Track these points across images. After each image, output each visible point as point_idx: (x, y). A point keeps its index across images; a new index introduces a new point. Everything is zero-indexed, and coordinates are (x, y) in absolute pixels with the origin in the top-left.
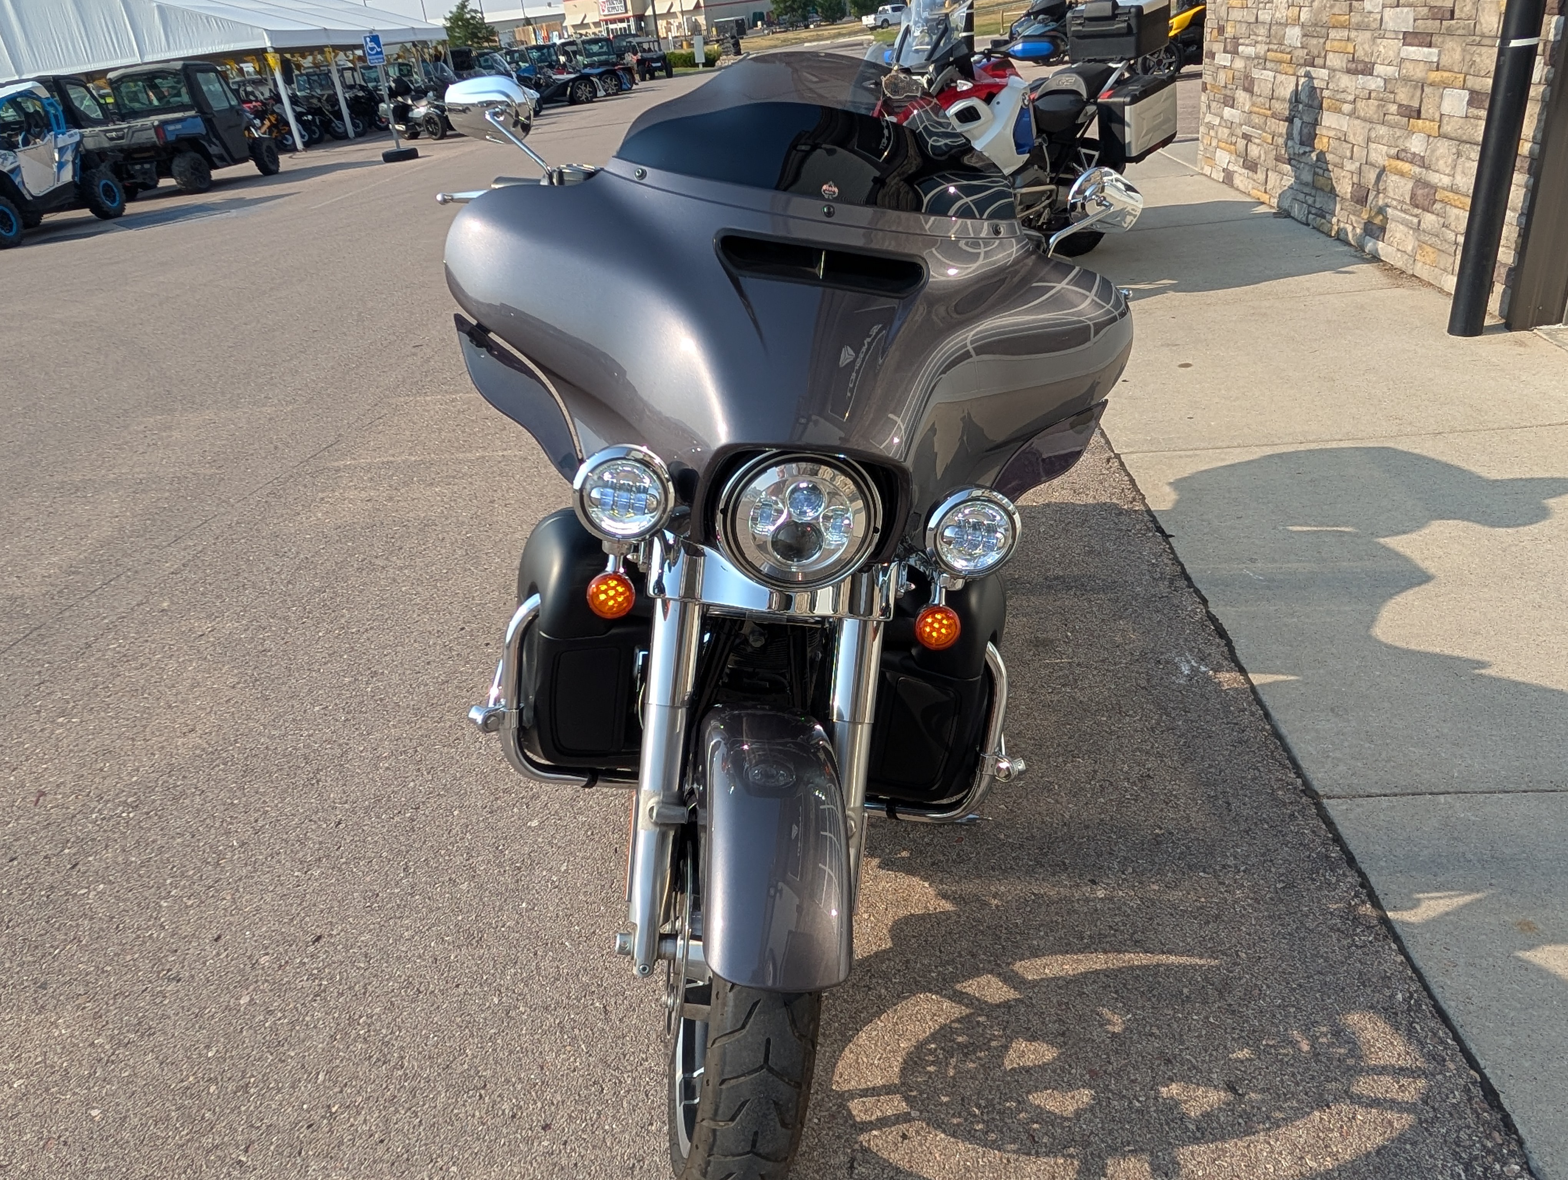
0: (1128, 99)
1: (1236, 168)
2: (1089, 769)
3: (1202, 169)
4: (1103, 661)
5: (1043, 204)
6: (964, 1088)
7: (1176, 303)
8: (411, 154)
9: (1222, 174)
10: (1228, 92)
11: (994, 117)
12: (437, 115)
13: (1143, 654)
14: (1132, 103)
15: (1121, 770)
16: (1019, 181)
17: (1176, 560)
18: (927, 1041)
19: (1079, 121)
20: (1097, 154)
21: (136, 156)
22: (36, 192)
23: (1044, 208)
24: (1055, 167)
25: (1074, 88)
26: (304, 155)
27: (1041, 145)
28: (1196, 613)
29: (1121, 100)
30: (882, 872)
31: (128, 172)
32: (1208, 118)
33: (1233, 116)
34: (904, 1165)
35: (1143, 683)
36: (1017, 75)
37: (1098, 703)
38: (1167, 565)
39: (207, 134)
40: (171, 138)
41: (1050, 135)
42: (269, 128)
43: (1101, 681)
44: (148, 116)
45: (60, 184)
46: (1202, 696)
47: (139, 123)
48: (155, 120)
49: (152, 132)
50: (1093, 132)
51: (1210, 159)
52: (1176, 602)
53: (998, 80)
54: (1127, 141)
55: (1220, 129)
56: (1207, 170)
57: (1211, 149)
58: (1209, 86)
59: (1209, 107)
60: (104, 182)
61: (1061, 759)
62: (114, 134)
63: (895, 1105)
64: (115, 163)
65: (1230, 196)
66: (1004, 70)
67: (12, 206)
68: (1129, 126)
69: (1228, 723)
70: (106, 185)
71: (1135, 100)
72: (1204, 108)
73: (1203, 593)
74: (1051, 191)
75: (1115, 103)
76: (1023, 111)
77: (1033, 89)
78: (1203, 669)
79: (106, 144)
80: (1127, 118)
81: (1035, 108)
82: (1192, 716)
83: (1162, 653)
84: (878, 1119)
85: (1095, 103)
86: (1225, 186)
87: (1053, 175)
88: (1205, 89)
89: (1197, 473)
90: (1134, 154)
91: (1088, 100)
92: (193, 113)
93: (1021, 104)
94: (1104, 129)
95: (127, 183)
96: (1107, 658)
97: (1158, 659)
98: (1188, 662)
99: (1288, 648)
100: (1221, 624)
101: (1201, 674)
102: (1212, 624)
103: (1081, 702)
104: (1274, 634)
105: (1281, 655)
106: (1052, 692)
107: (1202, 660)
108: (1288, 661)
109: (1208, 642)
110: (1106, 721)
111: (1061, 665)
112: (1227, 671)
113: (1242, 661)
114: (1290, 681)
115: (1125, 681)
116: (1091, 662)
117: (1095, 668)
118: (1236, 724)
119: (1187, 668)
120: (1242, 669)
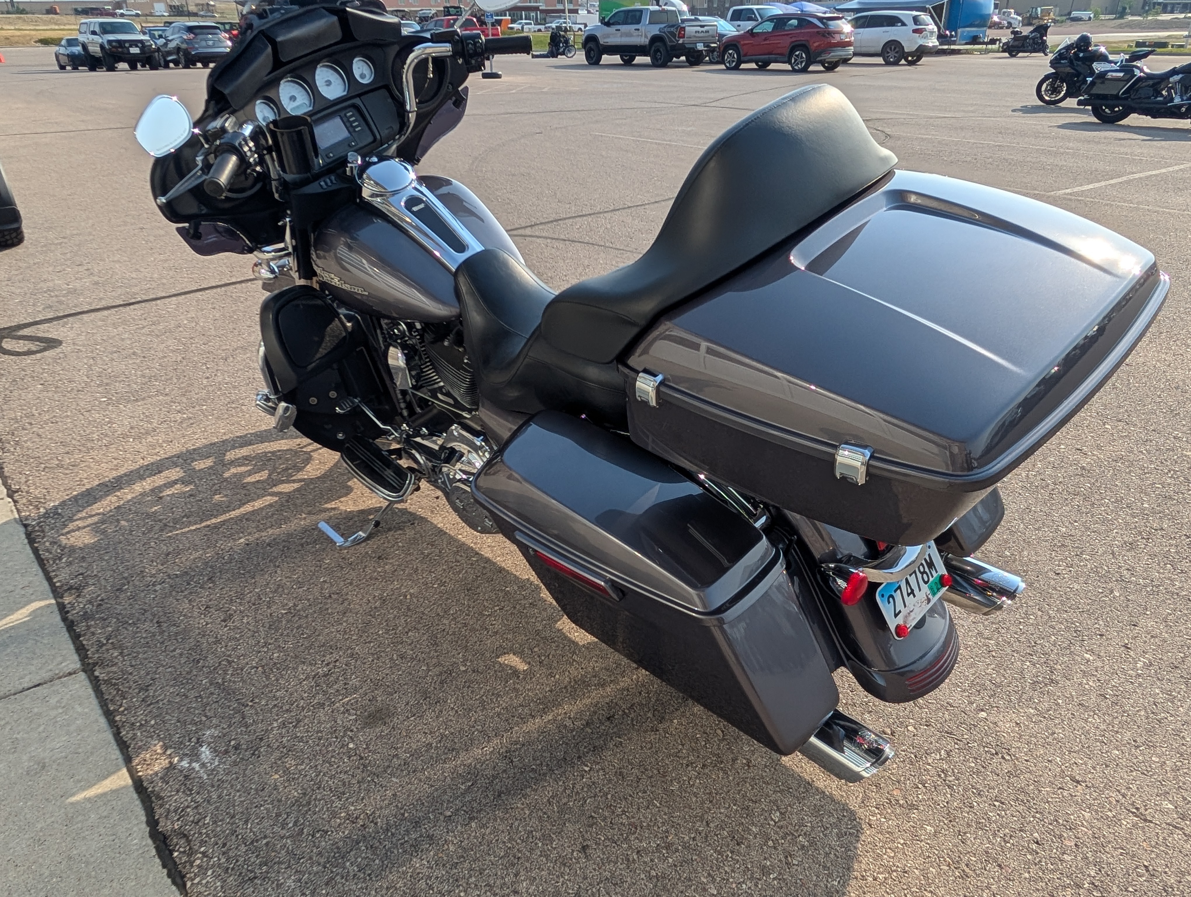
4: (299, 721)
13: (256, 752)
35: (248, 711)
37: (287, 668)
61: (300, 607)
69: (157, 702)
78: (185, 764)
83: (235, 764)
96: (295, 727)
97: (238, 752)
98: (203, 765)
99: (75, 852)
100: (164, 867)
101: (187, 754)
102: (177, 860)
103: (304, 663)
104: (89, 876)
105: (87, 833)
106: (335, 662)
107: (186, 777)
108: (79, 825)
109: (181, 813)
110: (273, 654)
111: (340, 698)
112: (156, 774)
113: (138, 802)
114: (84, 790)
115: (267, 705)
116: (310, 713)
117: (303, 708)
118: (149, 705)
119: (203, 755)
120: (139, 786)
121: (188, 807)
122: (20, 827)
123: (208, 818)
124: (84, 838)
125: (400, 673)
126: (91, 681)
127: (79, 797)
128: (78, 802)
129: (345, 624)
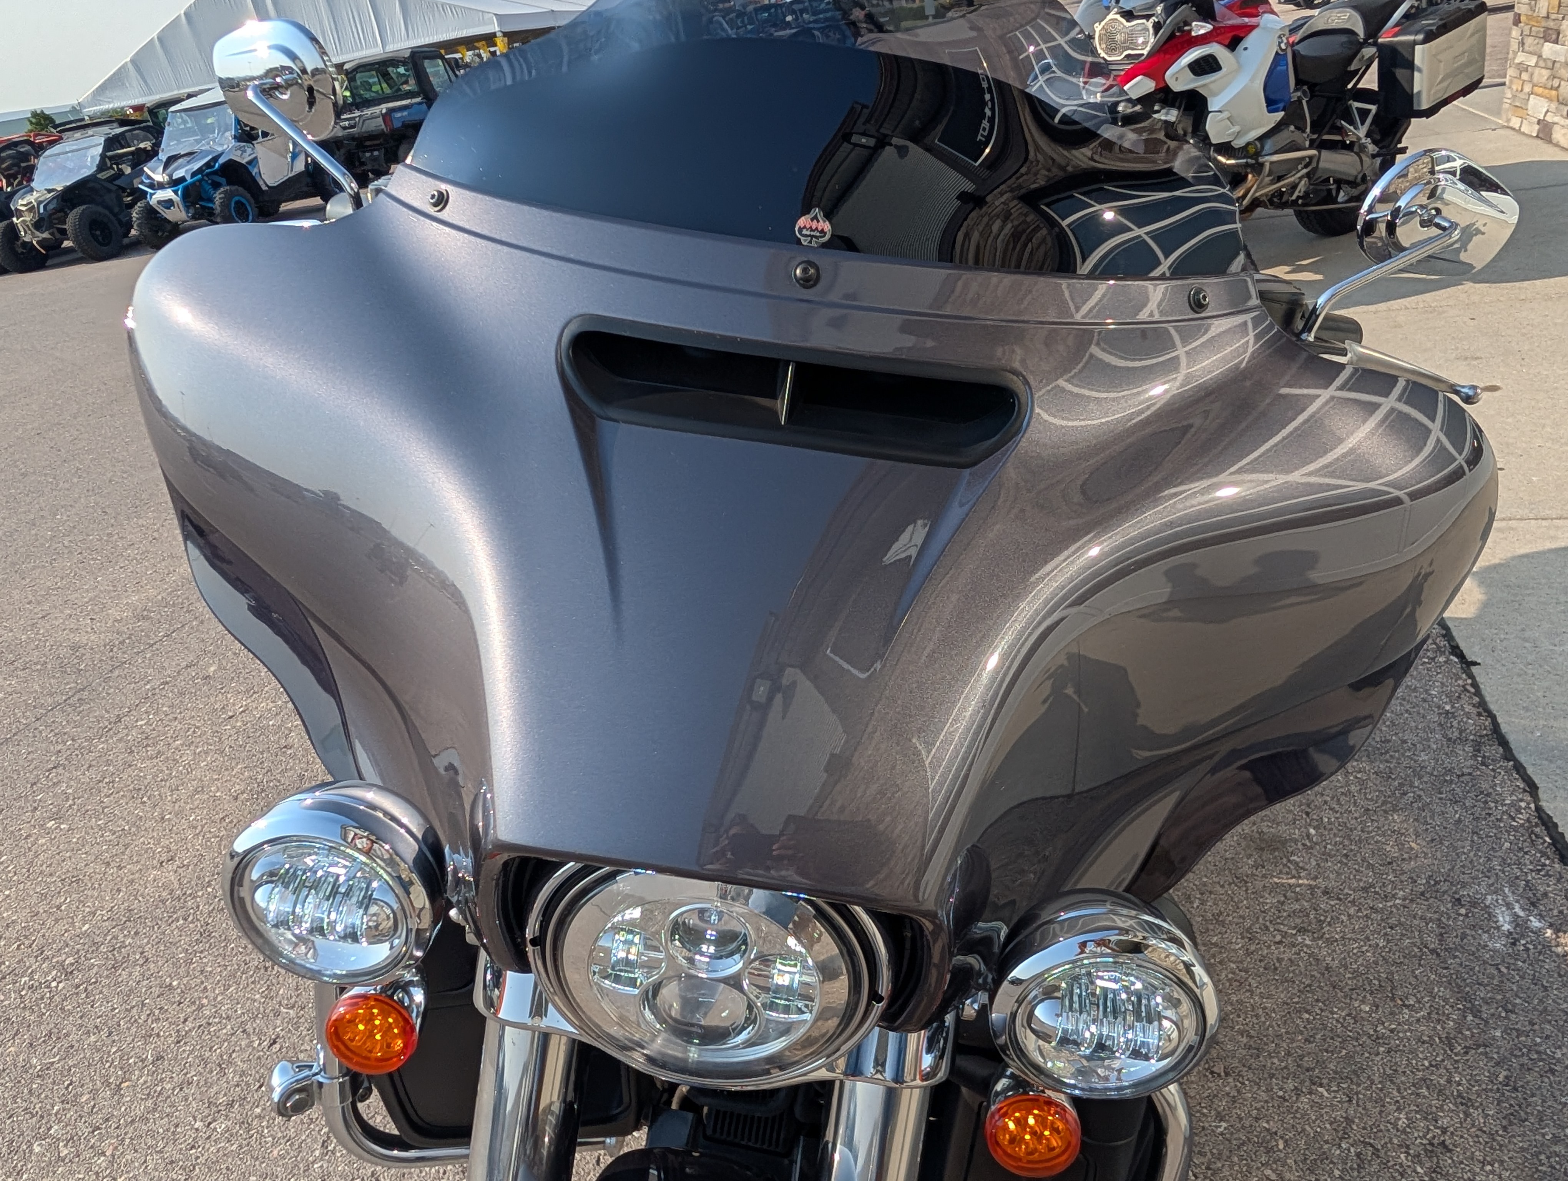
0: (1420, 37)
1: (1556, 119)
2: (1338, 1114)
3: (1508, 120)
4: (1365, 889)
5: (1299, 175)
7: (1476, 298)
9: (1537, 127)
10: (1551, 24)
11: (1240, 67)
13: (1433, 884)
14: (1425, 41)
15: (1395, 1125)
16: (1269, 146)
17: (1483, 707)
19: (1352, 68)
20: (1373, 108)
21: (368, 143)
22: (272, 182)
23: (1301, 178)
24: (1316, 127)
25: (1347, 26)
27: (1300, 100)
28: (1519, 811)
29: (1411, 38)
31: (359, 159)
32: (1521, 57)
33: (1556, 53)
35: (1433, 942)
36: (1272, 12)
37: (1356, 974)
38: (1468, 715)
40: (397, 124)
41: (1312, 87)
43: (1362, 930)
44: (380, 104)
45: (293, 174)
46: (1535, 981)
47: (368, 112)
48: (384, 108)
49: (381, 119)
50: (1370, 81)
51: (1520, 109)
52: (1485, 785)
53: (1246, 20)
54: (1415, 90)
55: (1537, 71)
56: (1515, 122)
57: (1522, 96)
58: (1523, 18)
59: (1522, 43)
61: (1290, 1085)
62: (347, 123)
64: (349, 152)
65: (1546, 153)
66: (1257, 8)
67: (248, 196)
68: (1420, 70)
71: (1430, 37)
72: (1514, 45)
73: (1530, 771)
74: (1311, 158)
75: (1402, 43)
76: (1279, 58)
77: (1293, 30)
78: (1536, 922)
79: (340, 133)
80: (1417, 61)
81: (1295, 55)
82: (1520, 1021)
83: (1464, 885)
85: (1375, 44)
86: (1540, 142)
87: (1315, 136)
88: (1517, 21)
89: (1514, 558)
90: (1425, 106)
91: (1366, 40)
92: (418, 100)
93: (1275, 49)
94: (1385, 76)
95: (359, 171)
96: (1372, 886)
97: (1457, 896)
98: (1508, 906)
101: (1532, 932)
103: (1327, 968)
106: (1280, 942)
107: (1534, 904)
110: (1369, 1013)
111: (1298, 889)
115: (1403, 935)
116: (1346, 891)
117: (1353, 902)
119: (1508, 919)
121: (1532, 870)
125: (1205, 879)
129: (1234, 998)
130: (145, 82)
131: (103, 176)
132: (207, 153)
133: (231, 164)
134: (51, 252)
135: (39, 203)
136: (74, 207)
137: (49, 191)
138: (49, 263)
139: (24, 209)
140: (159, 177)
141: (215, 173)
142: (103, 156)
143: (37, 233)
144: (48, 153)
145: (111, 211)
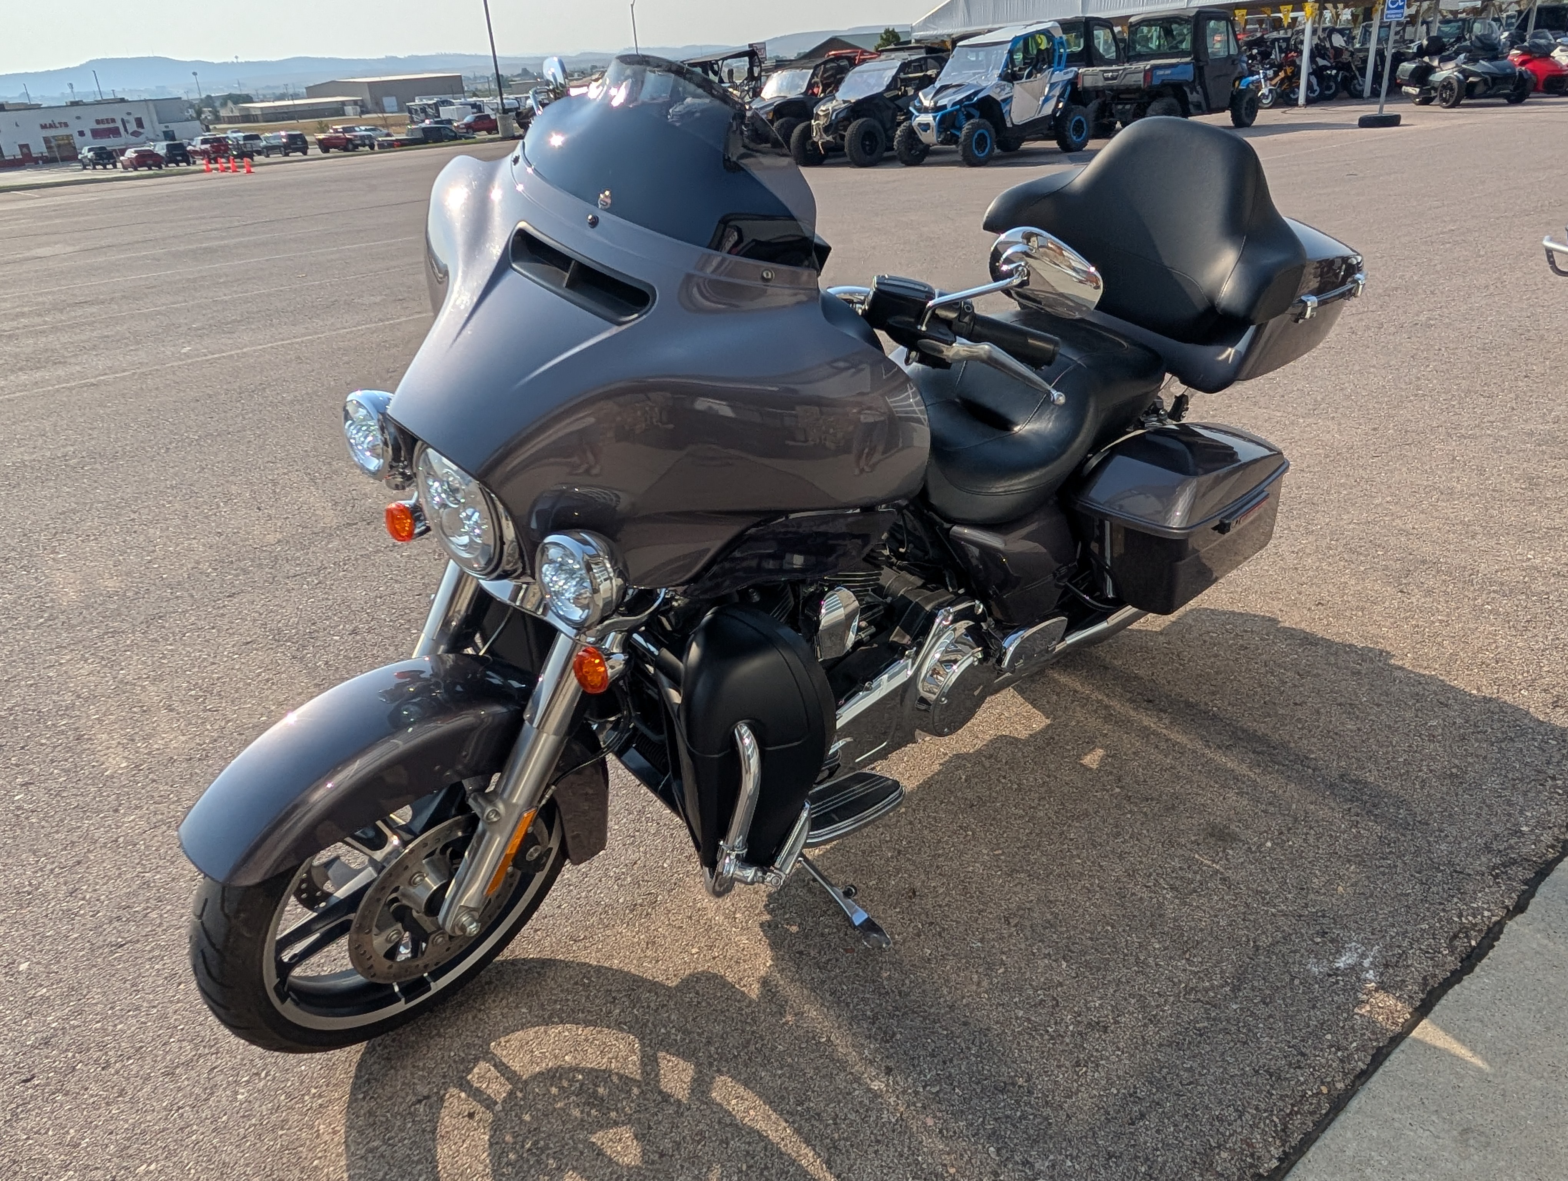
6: (549, 1122)
8: (1393, 121)
12: (1459, 80)
13: (1319, 915)
15: (1088, 1002)
18: (582, 1071)
21: (1122, 96)
22: (1019, 121)
26: (1303, 110)
30: (758, 929)
34: (441, 1130)
37: (1178, 928)
39: (1194, 81)
40: (1156, 82)
42: (1282, 80)
45: (1040, 116)
48: (1150, 64)
49: (1142, 75)
60: (1077, 118)
62: (1110, 74)
63: (498, 1089)
67: (993, 130)
70: (1079, 121)
78: (1370, 975)
79: (1101, 83)
84: (478, 1089)
92: (1188, 59)
97: (1327, 931)
98: (1363, 956)
99: (1538, 1027)
100: (1493, 946)
101: (1357, 978)
102: (1479, 939)
104: (1550, 1001)
105: (1511, 1029)
107: (1386, 966)
108: (1508, 1042)
109: (1432, 953)
111: (1205, 867)
112: (1399, 998)
113: (1443, 1001)
114: (1467, 1062)
115: (1247, 927)
116: (1240, 885)
117: (1237, 894)
118: (1303, 1054)
119: (1350, 961)
120: (1423, 1010)
121: (1420, 949)
122: (1556, 1102)
123: (1423, 926)
124: (1518, 1028)
126: (1293, 1164)
127: (1478, 1062)
128: (1485, 1059)
130: (969, 15)
131: (887, 95)
132: (973, 86)
133: (988, 100)
134: (830, 154)
135: (834, 111)
136: (858, 118)
137: (845, 102)
138: (826, 162)
139: (821, 113)
140: (927, 103)
141: (973, 105)
142: (895, 78)
143: (824, 136)
144: (857, 69)
145: (884, 126)
